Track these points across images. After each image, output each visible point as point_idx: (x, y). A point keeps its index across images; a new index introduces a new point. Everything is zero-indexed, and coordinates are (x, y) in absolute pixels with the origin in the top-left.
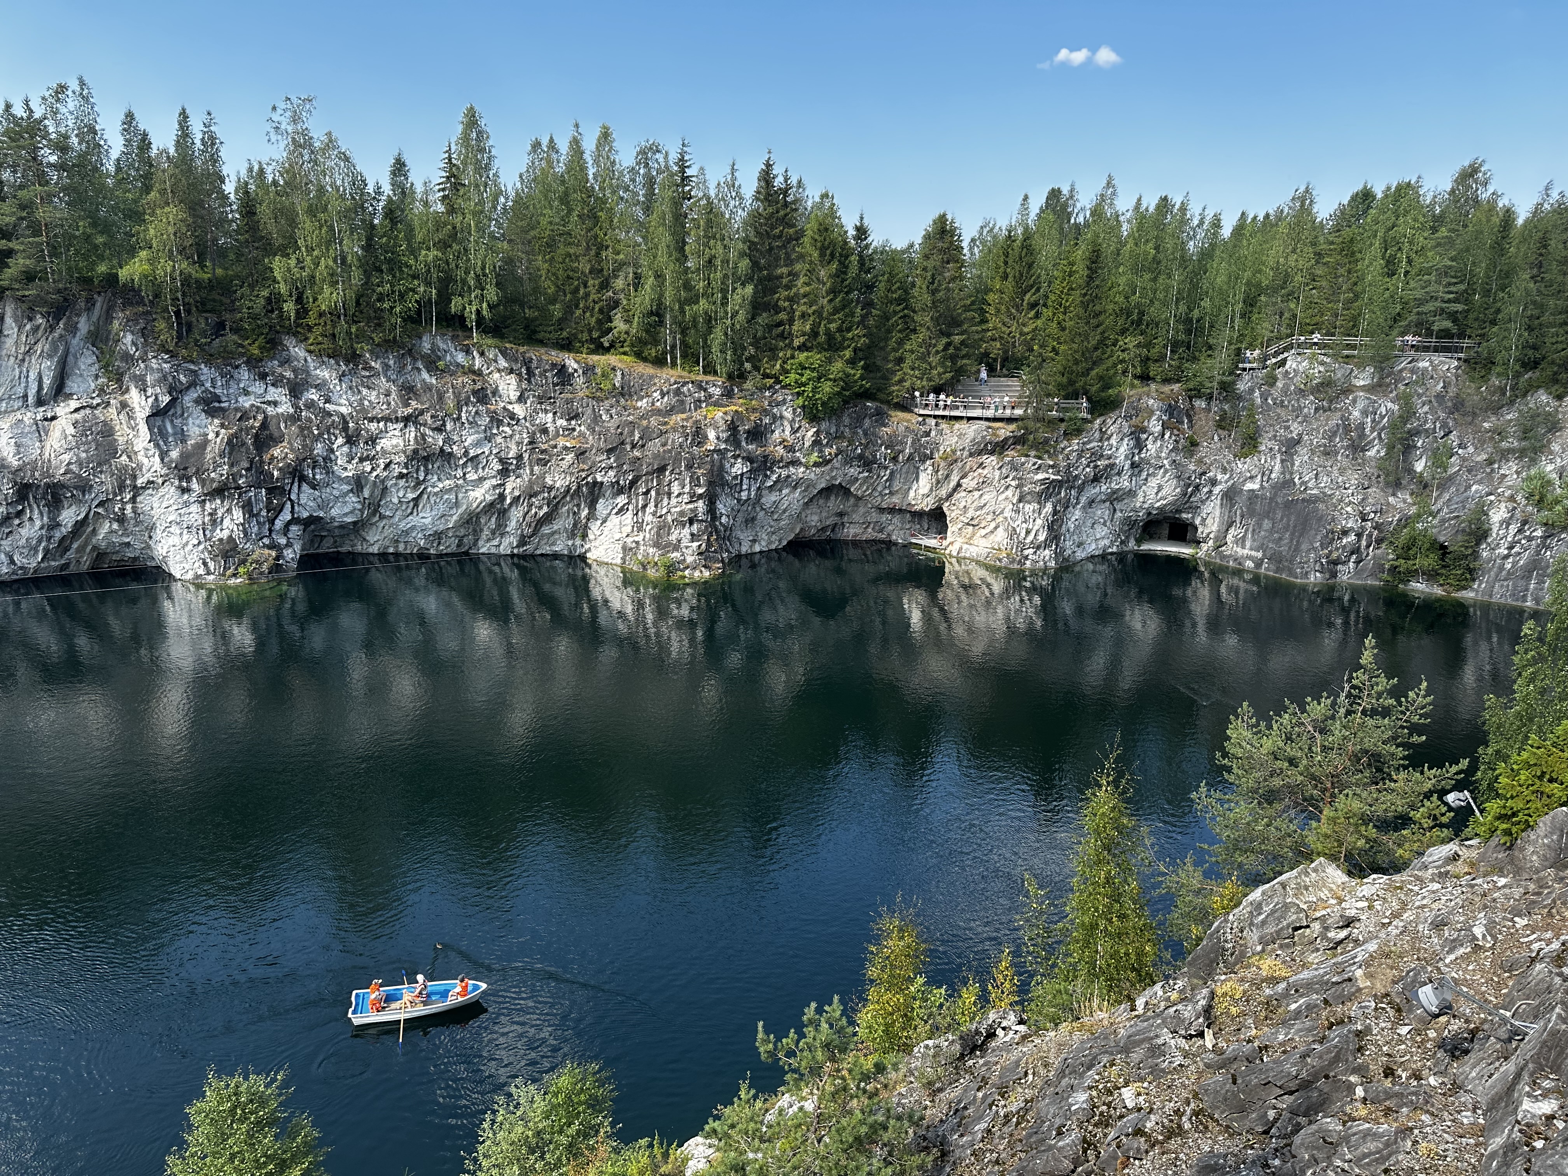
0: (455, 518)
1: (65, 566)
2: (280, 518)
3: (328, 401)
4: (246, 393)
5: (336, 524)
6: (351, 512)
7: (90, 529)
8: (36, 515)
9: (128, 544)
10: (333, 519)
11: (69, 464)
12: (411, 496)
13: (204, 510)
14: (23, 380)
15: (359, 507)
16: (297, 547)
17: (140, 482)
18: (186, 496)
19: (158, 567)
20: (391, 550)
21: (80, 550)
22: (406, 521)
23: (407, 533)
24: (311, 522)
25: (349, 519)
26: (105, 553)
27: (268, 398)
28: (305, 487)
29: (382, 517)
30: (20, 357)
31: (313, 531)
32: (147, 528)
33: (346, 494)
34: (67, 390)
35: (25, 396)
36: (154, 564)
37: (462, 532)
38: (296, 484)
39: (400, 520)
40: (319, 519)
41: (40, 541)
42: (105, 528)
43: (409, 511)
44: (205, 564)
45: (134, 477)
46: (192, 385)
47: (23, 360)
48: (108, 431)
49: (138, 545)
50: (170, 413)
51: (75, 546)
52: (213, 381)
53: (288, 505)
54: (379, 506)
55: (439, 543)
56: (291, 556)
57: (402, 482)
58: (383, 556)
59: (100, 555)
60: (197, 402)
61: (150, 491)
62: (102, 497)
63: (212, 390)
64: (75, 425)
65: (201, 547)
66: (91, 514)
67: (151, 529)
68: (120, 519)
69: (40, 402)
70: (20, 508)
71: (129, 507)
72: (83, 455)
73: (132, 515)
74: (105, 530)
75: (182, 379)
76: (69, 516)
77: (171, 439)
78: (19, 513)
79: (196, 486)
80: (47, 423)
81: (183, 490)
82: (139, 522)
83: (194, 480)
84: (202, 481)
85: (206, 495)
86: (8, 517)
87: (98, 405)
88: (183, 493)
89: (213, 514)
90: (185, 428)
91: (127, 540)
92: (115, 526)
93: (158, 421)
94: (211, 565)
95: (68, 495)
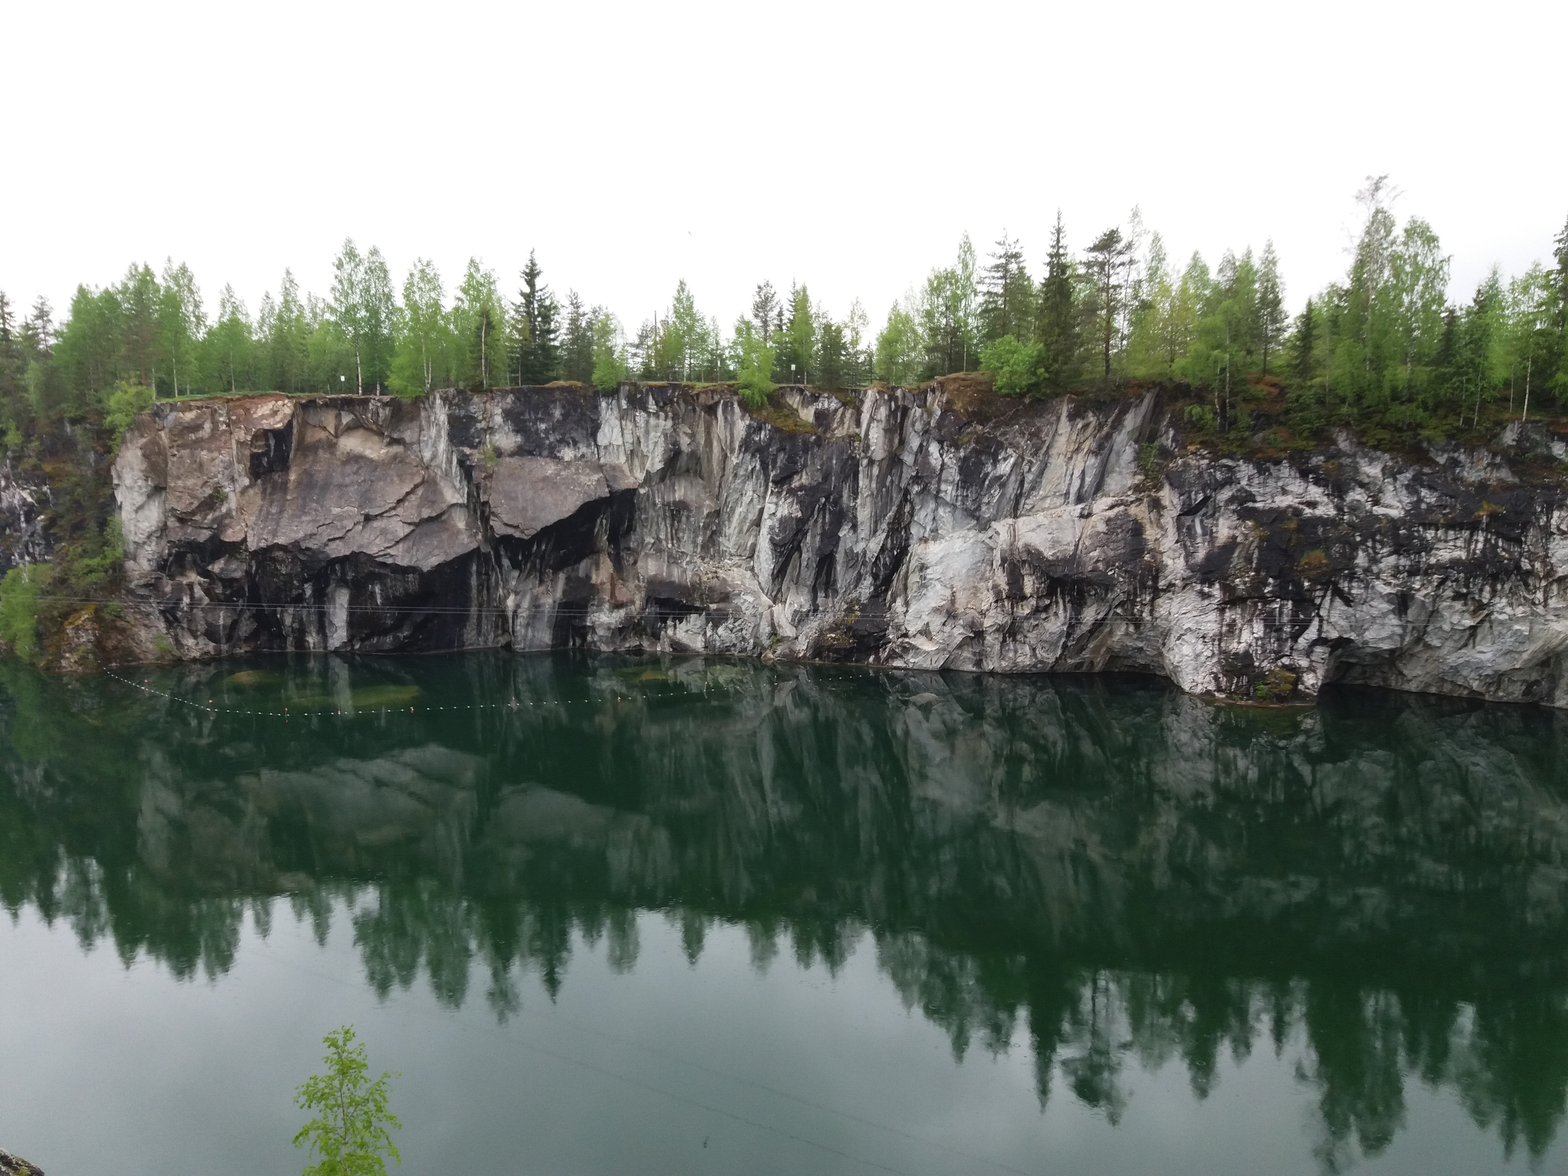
0: (1525, 656)
1: (1079, 665)
2: (1305, 635)
3: (1376, 502)
4: (1284, 492)
5: (1369, 650)
6: (1390, 637)
7: (1107, 630)
8: (1061, 612)
9: (1141, 649)
10: (1366, 643)
11: (1097, 561)
12: (1468, 622)
13: (1223, 620)
14: (1068, 478)
15: (1399, 631)
16: (1320, 673)
17: (1162, 584)
18: (1206, 602)
19: (1167, 678)
20: (1433, 690)
21: (1096, 650)
22: (1456, 655)
23: (1456, 670)
24: (1341, 643)
25: (1385, 646)
26: (1118, 657)
27: (1308, 498)
28: (1338, 602)
29: (1428, 647)
30: (1069, 455)
31: (1340, 656)
32: (1162, 633)
33: (1384, 615)
34: (1106, 488)
35: (1067, 494)
36: (1163, 674)
37: (1534, 676)
38: (1328, 599)
39: (1449, 653)
40: (1349, 641)
41: (1060, 638)
42: (1120, 631)
43: (1462, 643)
44: (1216, 679)
45: (1156, 579)
46: (1229, 481)
47: (1071, 458)
48: (1137, 530)
49: (1150, 652)
50: (1201, 512)
51: (1091, 646)
52: (1250, 479)
53: (1316, 623)
54: (1425, 632)
55: (1498, 688)
56: (1312, 682)
57: (1458, 605)
58: (1422, 695)
59: (1114, 657)
60: (1231, 500)
61: (1169, 594)
62: (1122, 597)
63: (1247, 488)
64: (1108, 521)
65: (1215, 660)
66: (1112, 612)
67: (1166, 634)
68: (1138, 623)
69: (1080, 499)
70: (1047, 602)
71: (1147, 609)
72: (1112, 553)
73: (1149, 618)
74: (1121, 633)
75: (1219, 475)
76: (1090, 615)
77: (1199, 540)
78: (1046, 608)
79: (1216, 591)
80: (1083, 520)
81: (1204, 596)
82: (1154, 627)
83: (1217, 586)
84: (1225, 588)
85: (1226, 603)
86: (1037, 611)
87: (1132, 502)
88: (1203, 599)
89: (1232, 625)
90: (1214, 529)
91: (1140, 645)
92: (1131, 629)
93: (1187, 521)
94: (1223, 680)
95: (1093, 593)
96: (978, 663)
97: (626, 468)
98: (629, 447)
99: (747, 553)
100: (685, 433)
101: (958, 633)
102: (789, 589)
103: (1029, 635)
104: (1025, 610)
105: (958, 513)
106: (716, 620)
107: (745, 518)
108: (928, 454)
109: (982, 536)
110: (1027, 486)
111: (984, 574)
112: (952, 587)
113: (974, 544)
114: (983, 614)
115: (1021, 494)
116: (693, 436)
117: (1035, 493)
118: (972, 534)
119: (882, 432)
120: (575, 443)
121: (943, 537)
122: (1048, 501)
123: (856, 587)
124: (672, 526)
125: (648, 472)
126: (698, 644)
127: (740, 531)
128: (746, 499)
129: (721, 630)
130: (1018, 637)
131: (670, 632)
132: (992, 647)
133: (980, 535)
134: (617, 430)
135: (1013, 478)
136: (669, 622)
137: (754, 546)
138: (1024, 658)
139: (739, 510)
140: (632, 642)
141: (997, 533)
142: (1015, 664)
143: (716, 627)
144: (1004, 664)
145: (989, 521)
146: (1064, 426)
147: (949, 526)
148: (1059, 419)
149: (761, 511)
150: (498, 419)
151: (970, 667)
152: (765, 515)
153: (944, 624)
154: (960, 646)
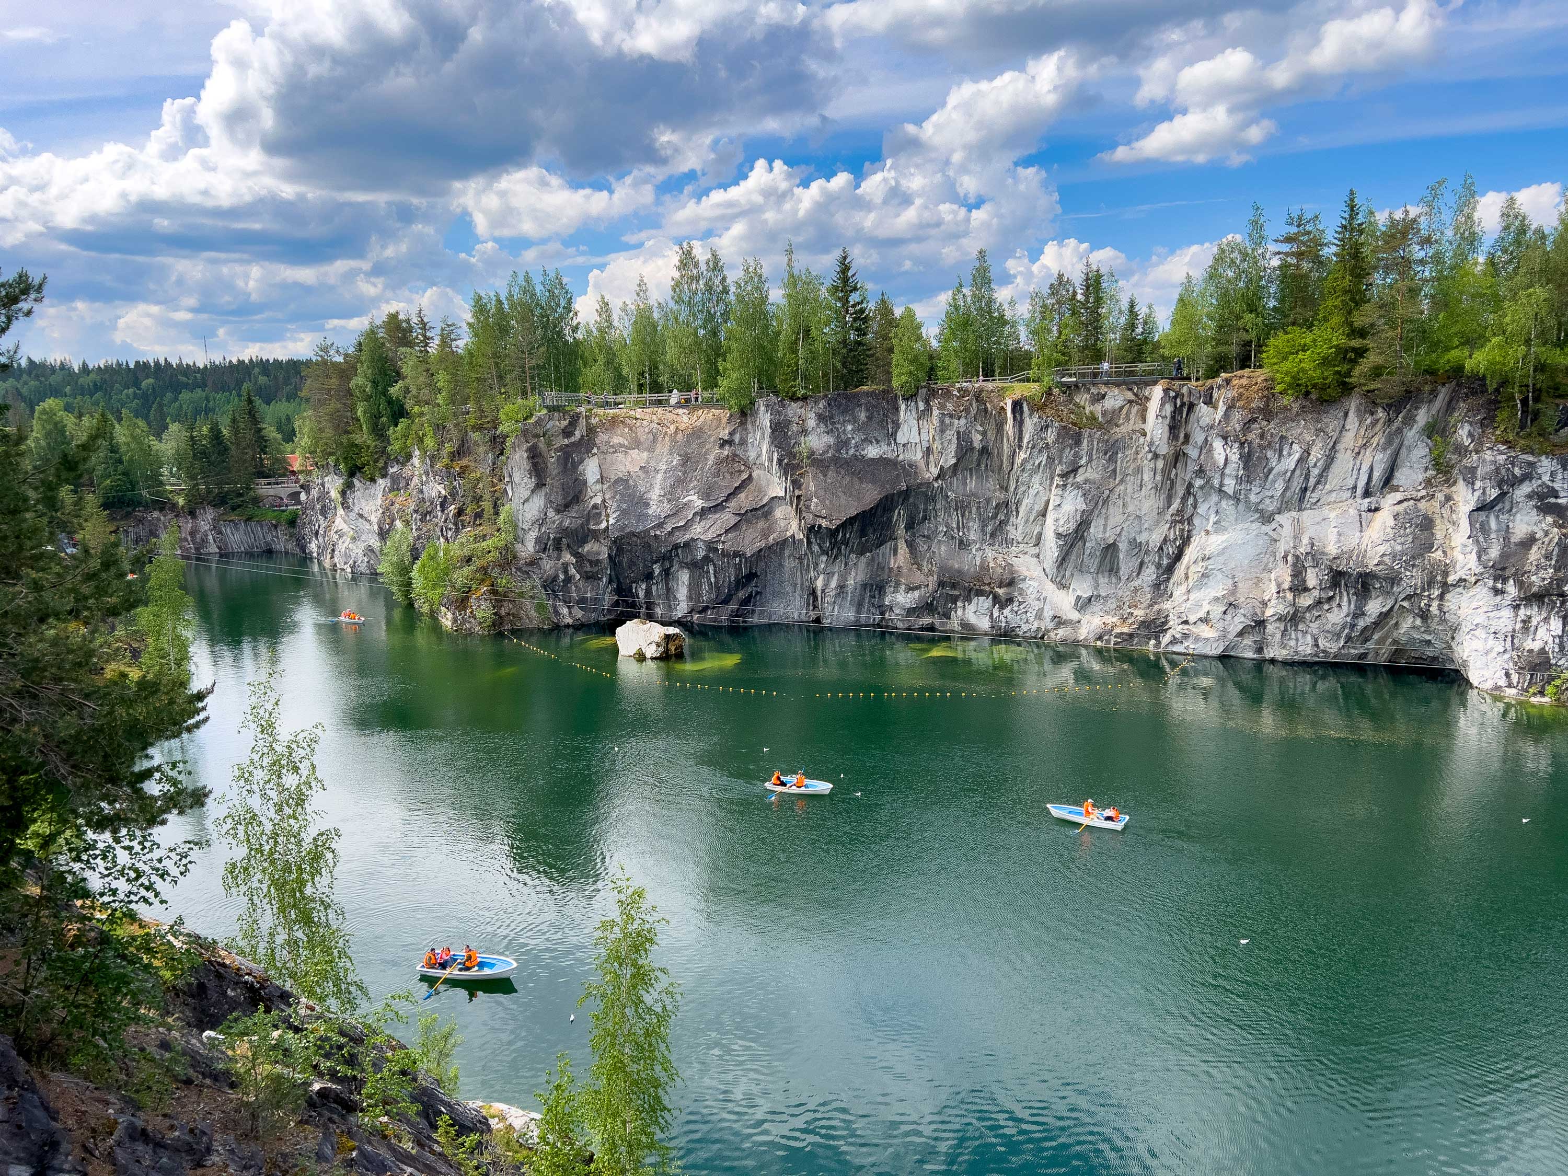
1: (1363, 656)
7: (1393, 622)
8: (1345, 603)
9: (1428, 642)
11: (1383, 555)
13: (1516, 616)
14: (1355, 472)
17: (1451, 579)
18: (1499, 598)
19: (1456, 671)
21: (1381, 641)
26: (1405, 648)
30: (1357, 450)
32: (1450, 627)
34: (1395, 482)
35: (1354, 488)
36: (1452, 667)
41: (1343, 628)
42: (1407, 623)
44: (1508, 675)
45: (1446, 574)
46: (1527, 477)
47: (1359, 453)
48: (1427, 524)
49: (1439, 645)
50: (1497, 508)
51: (1376, 637)
52: (1553, 474)
59: (1399, 650)
60: (1530, 497)
61: (1460, 590)
62: (1409, 591)
63: (1550, 484)
64: (1396, 517)
65: (1507, 656)
66: (1397, 607)
67: (1455, 629)
68: (1424, 615)
69: (1367, 494)
70: (1331, 594)
71: (1435, 604)
72: (1399, 548)
73: (1437, 612)
74: (1408, 625)
75: (1517, 471)
76: (1374, 607)
77: (1493, 536)
78: (1330, 599)
79: (1511, 589)
80: (1370, 514)
81: (1497, 592)
82: (1443, 621)
83: (1511, 581)
84: (1520, 584)
85: (1521, 599)
86: (1319, 602)
87: (1422, 497)
88: (1496, 595)
89: (1526, 621)
90: (1511, 525)
91: (1428, 638)
92: (1418, 622)
93: (1482, 516)
94: (1515, 678)
95: (1378, 586)
96: (1260, 650)
97: (922, 464)
98: (925, 444)
99: (1033, 541)
100: (978, 431)
101: (1237, 622)
102: (1072, 575)
103: (1311, 625)
104: (1306, 601)
105: (1241, 506)
106: (1003, 603)
107: (1031, 509)
108: (1211, 450)
109: (1267, 528)
110: (1312, 481)
111: (1266, 565)
112: (1233, 577)
113: (1257, 536)
114: (1265, 604)
115: (1306, 489)
116: (984, 434)
117: (1320, 487)
118: (1255, 525)
119: (1167, 428)
120: (878, 442)
121: (1226, 530)
122: (1334, 495)
123: (1138, 574)
124: (963, 516)
125: (942, 467)
126: (984, 624)
127: (1027, 521)
128: (1032, 492)
129: (1006, 612)
130: (1300, 627)
131: (960, 612)
132: (1273, 636)
133: (1264, 527)
134: (915, 430)
135: (1298, 472)
136: (959, 604)
137: (1039, 536)
138: (1304, 647)
139: (1026, 501)
140: (926, 621)
141: (1281, 526)
142: (1296, 652)
143: (1002, 608)
144: (1285, 652)
145: (1273, 514)
146: (1352, 422)
147: (1232, 518)
148: (1346, 414)
149: (1048, 502)
150: (811, 423)
151: (1250, 654)
152: (1051, 507)
153: (1225, 613)
154: (1241, 634)
